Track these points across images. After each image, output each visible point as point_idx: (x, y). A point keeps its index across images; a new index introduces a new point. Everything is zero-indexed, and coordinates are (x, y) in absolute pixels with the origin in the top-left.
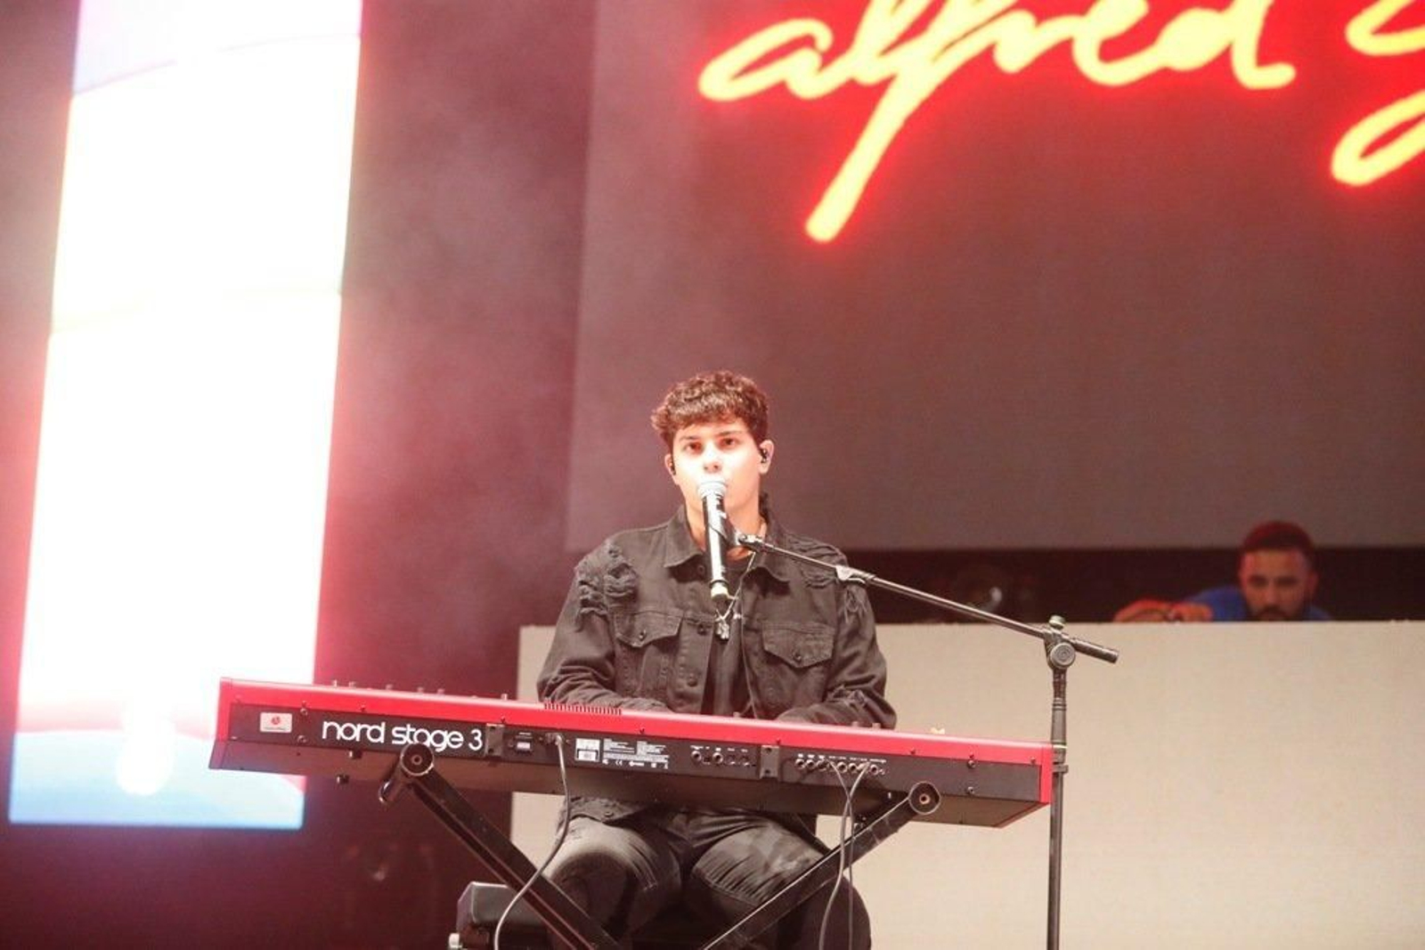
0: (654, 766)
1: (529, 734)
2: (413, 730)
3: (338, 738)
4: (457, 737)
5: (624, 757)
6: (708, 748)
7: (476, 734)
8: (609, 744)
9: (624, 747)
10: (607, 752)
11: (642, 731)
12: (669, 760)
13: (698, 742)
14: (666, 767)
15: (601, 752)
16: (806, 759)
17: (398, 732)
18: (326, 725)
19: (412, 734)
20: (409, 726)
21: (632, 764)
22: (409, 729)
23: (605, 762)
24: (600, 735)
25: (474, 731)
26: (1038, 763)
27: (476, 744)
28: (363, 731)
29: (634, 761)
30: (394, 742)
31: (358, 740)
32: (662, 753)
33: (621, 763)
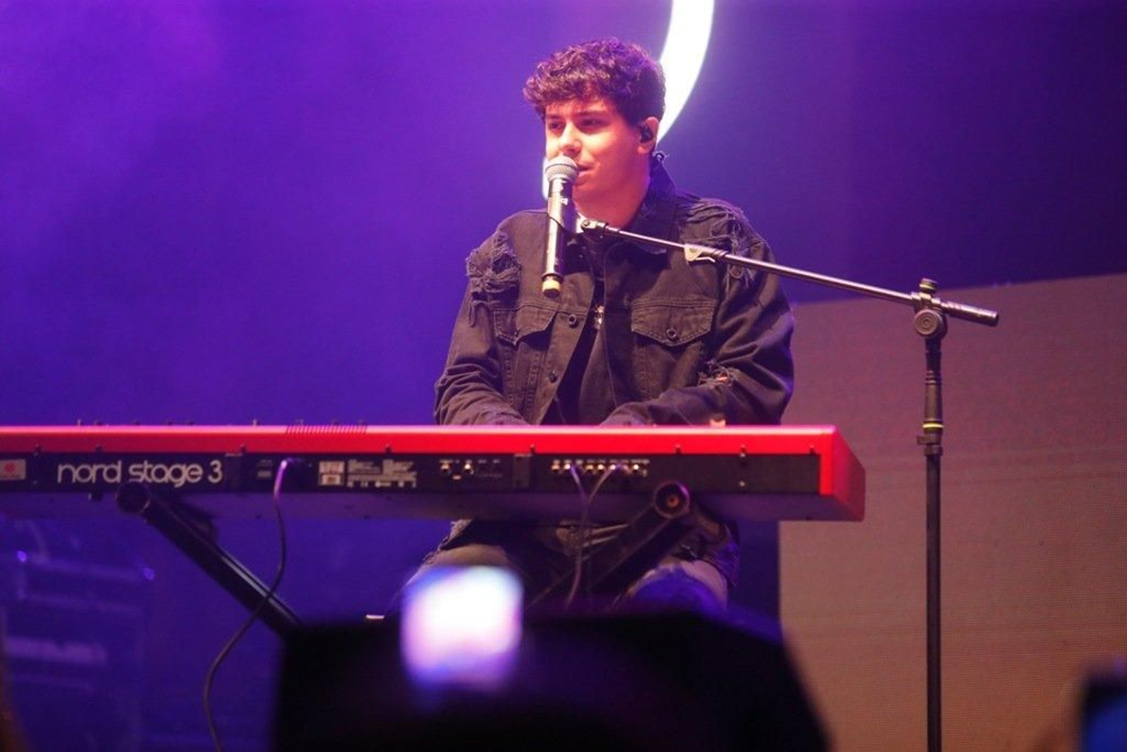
0: (401, 484)
1: (270, 461)
2: (150, 466)
3: (74, 480)
4: (195, 470)
5: (370, 478)
6: (458, 461)
7: (215, 466)
8: (354, 465)
9: (369, 468)
10: (352, 474)
11: (388, 449)
12: (418, 477)
13: (447, 456)
14: (414, 485)
15: (345, 475)
16: (562, 465)
17: (135, 470)
18: (61, 468)
19: (149, 471)
20: (146, 462)
21: (378, 484)
22: (146, 466)
23: (350, 484)
24: (344, 457)
25: (213, 463)
26: (817, 452)
27: (215, 475)
28: (100, 472)
29: (382, 481)
30: (131, 480)
31: (94, 481)
32: (410, 470)
33: (366, 485)
